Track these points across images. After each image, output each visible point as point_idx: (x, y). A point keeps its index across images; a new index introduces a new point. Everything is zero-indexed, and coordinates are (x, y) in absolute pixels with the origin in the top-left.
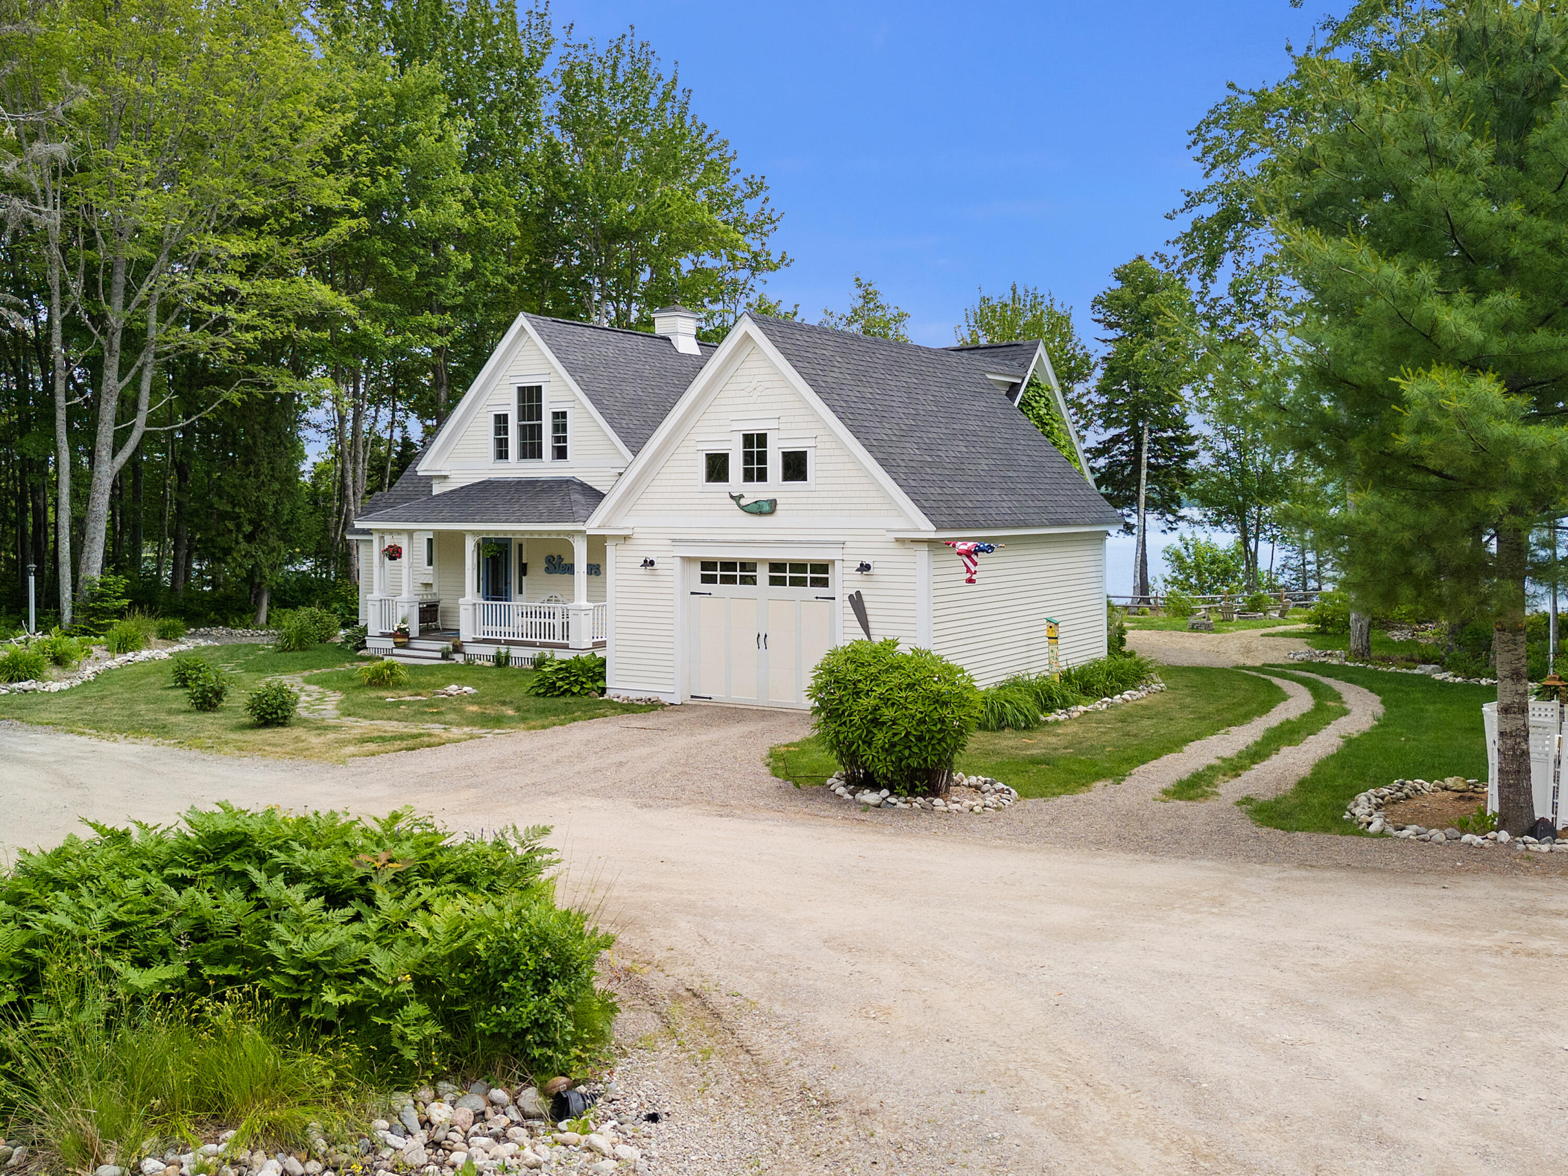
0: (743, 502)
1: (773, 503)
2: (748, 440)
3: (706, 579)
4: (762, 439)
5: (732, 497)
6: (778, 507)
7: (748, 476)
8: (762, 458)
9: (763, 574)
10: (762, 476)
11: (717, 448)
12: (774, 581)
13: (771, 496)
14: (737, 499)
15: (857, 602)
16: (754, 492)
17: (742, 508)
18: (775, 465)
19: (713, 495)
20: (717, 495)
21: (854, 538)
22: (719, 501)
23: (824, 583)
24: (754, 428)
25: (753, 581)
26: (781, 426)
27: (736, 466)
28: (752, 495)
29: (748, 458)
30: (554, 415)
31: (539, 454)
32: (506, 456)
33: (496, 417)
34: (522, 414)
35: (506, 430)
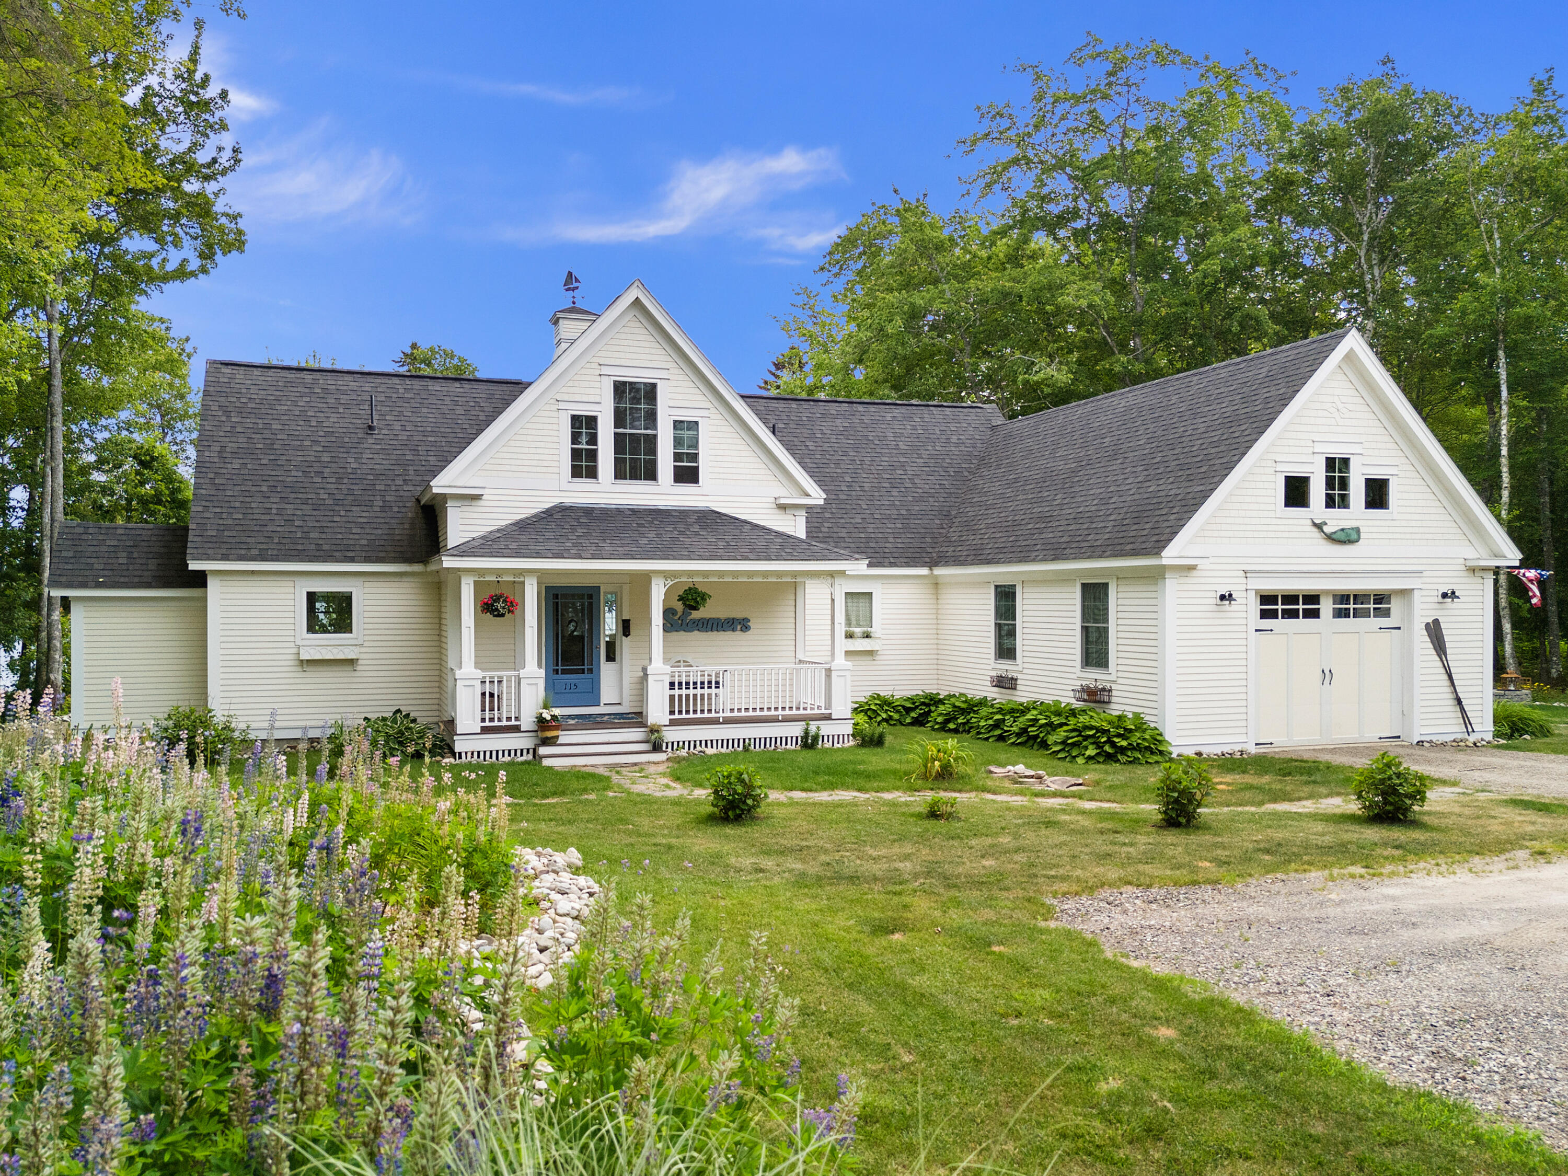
0: (1327, 529)
1: (1358, 532)
2: (1330, 463)
3: (1265, 614)
5: (1315, 525)
6: (1362, 536)
7: (1330, 502)
8: (1344, 484)
9: (1327, 607)
10: (1344, 502)
11: (1298, 471)
12: (1336, 613)
13: (1354, 524)
15: (1435, 632)
16: (1336, 519)
17: (1328, 537)
18: (1357, 492)
19: (1291, 522)
20: (1296, 522)
21: (1434, 567)
22: (1301, 529)
23: (1387, 613)
24: (1338, 451)
25: (1315, 614)
26: (1366, 451)
27: (1317, 491)
28: (1335, 522)
29: (1330, 482)
30: (677, 425)
31: (651, 474)
32: (592, 473)
33: (575, 420)
34: (619, 420)
35: (593, 440)
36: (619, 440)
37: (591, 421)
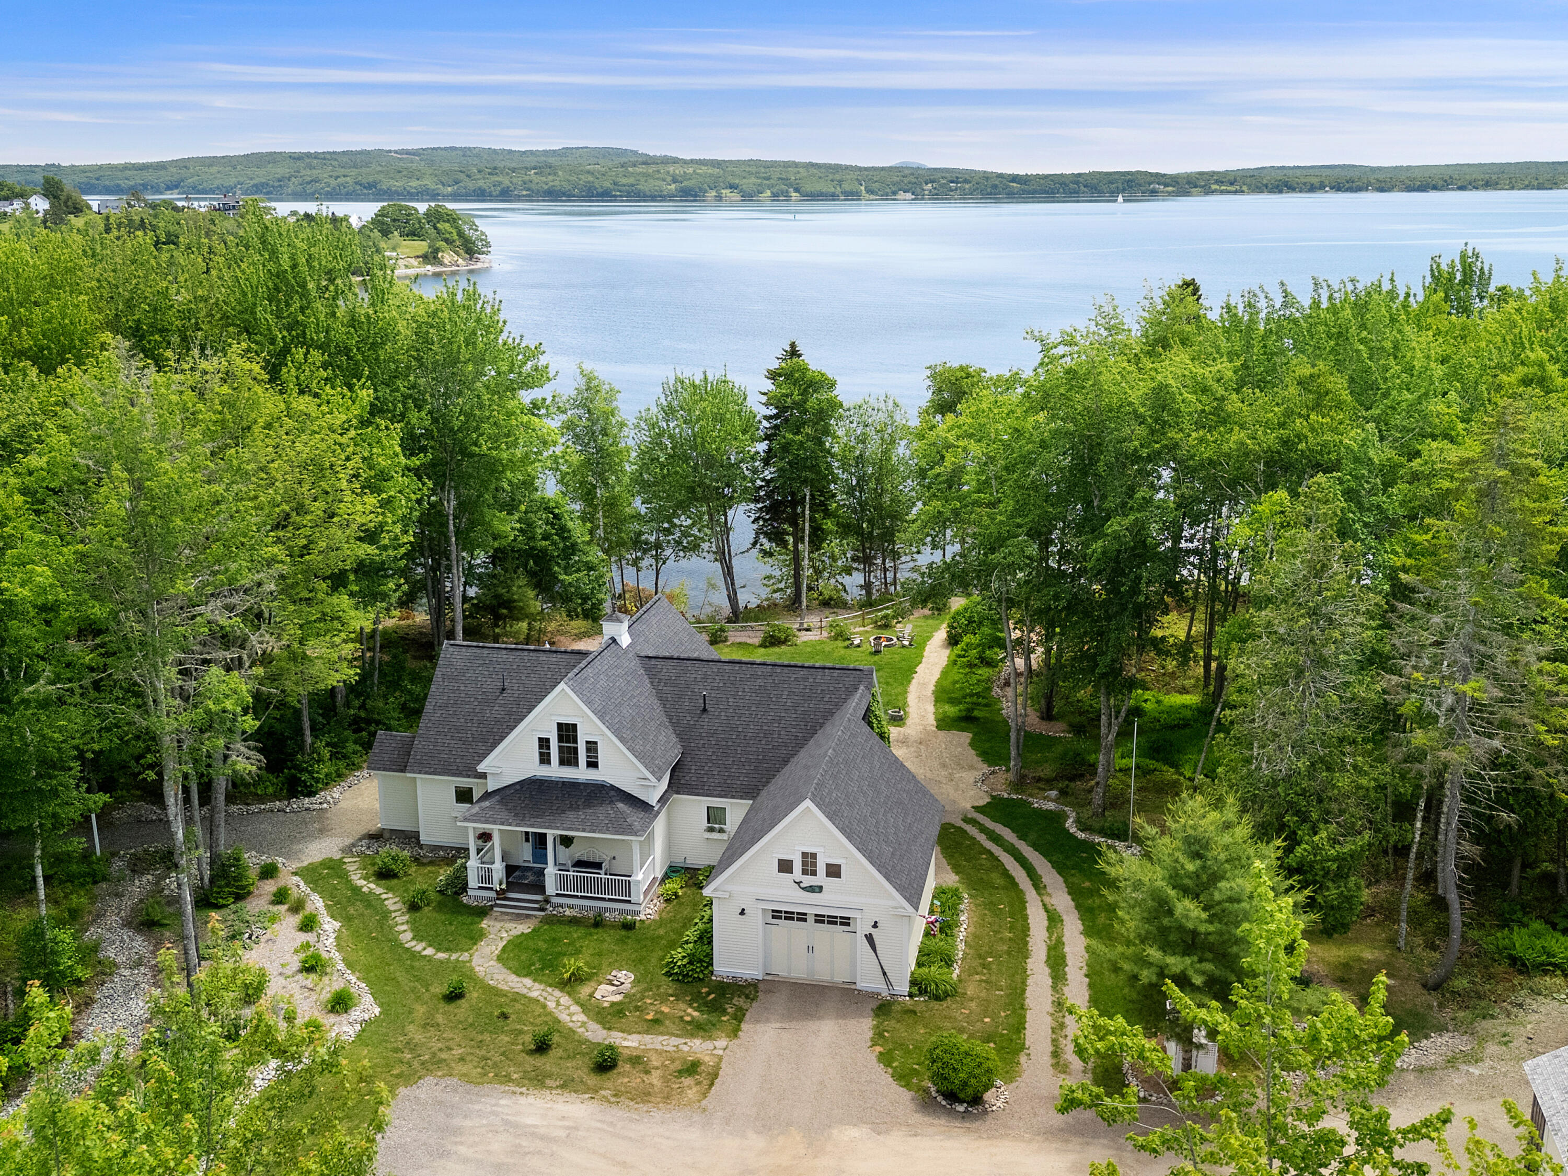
0: (802, 885)
1: (821, 888)
2: (804, 855)
3: (773, 917)
4: (814, 856)
5: (795, 882)
6: (824, 890)
7: (805, 872)
8: (814, 865)
9: (811, 919)
10: (814, 873)
11: (786, 857)
12: (816, 921)
13: (819, 884)
14: (798, 883)
15: (870, 938)
16: (808, 881)
17: (803, 888)
18: (821, 869)
19: (782, 880)
20: (785, 880)
21: (869, 909)
22: (787, 883)
23: (847, 925)
24: (809, 850)
25: (805, 920)
26: (825, 851)
27: (797, 867)
29: (804, 864)
30: (587, 742)
31: (576, 764)
32: (549, 762)
33: (540, 739)
34: (560, 739)
35: (548, 748)
36: (561, 749)
37: (548, 740)
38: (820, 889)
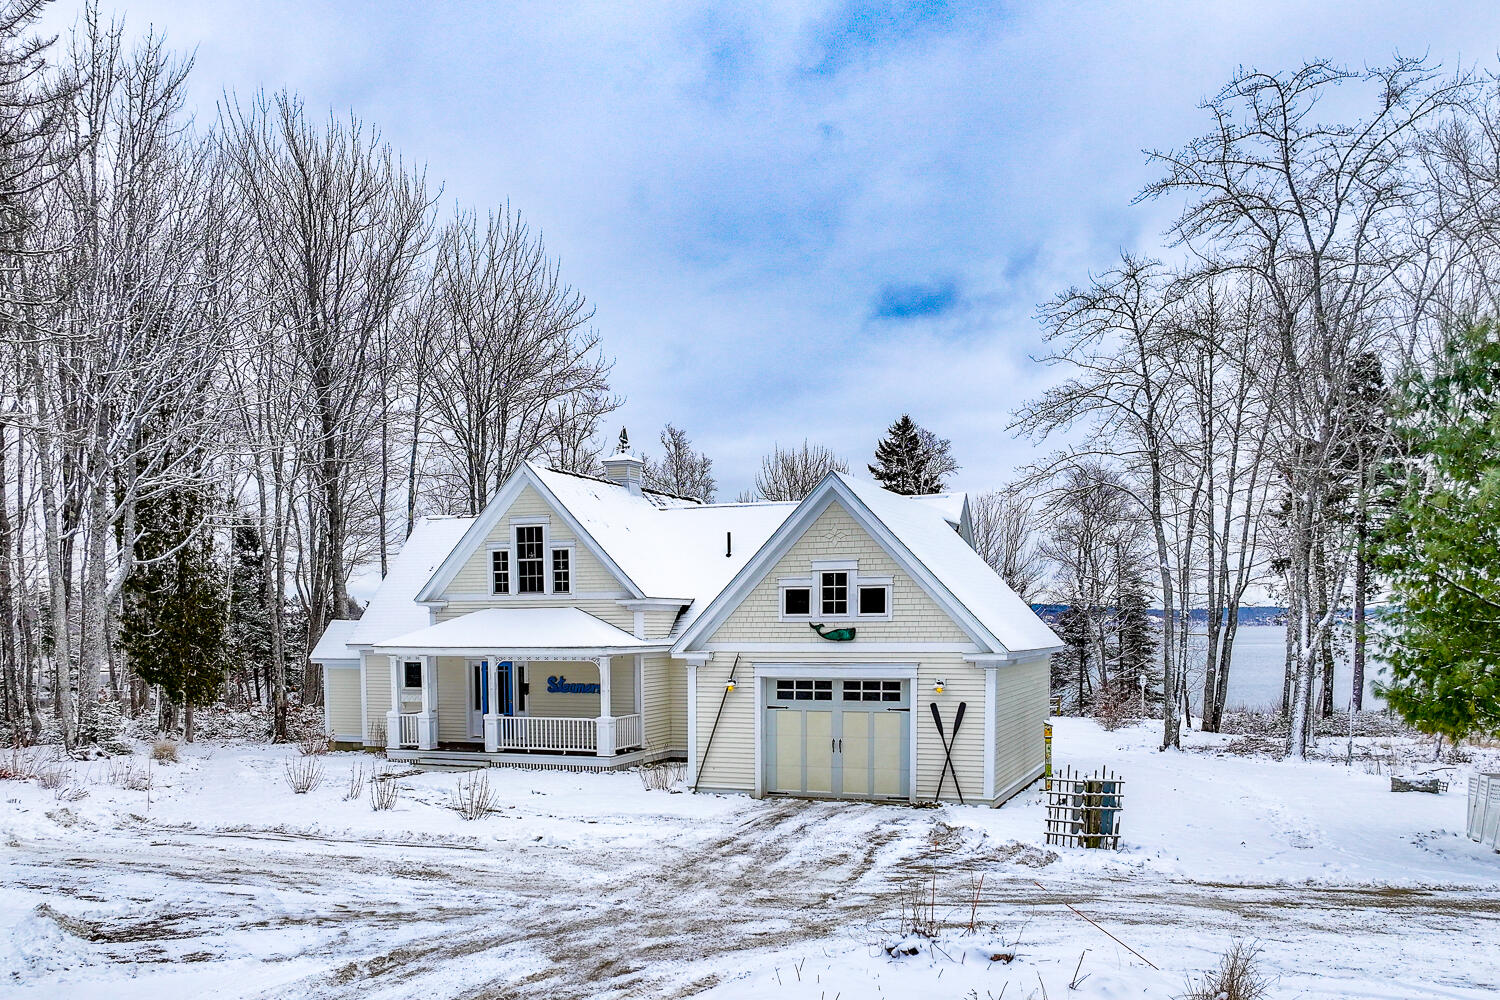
0: (823, 630)
1: (853, 632)
3: (781, 696)
4: (842, 578)
5: (813, 627)
6: (857, 635)
8: (842, 594)
10: (842, 608)
11: (797, 585)
13: (850, 626)
14: (817, 628)
16: (833, 622)
18: (853, 600)
19: (794, 625)
20: (798, 625)
21: (926, 660)
22: (800, 630)
23: (896, 697)
25: (828, 696)
26: (862, 568)
28: (832, 624)
30: (555, 554)
31: (541, 588)
34: (521, 553)
36: (522, 567)
37: (505, 556)
38: (850, 635)
